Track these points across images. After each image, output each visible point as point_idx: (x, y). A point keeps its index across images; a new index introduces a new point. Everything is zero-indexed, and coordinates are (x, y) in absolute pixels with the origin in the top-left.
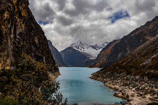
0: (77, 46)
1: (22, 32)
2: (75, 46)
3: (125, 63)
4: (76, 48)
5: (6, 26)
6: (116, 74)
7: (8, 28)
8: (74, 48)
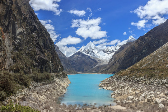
0: (87, 51)
1: (23, 32)
2: (84, 51)
3: (144, 66)
4: (86, 53)
5: (3, 24)
6: (135, 78)
7: (5, 26)
8: (84, 53)
